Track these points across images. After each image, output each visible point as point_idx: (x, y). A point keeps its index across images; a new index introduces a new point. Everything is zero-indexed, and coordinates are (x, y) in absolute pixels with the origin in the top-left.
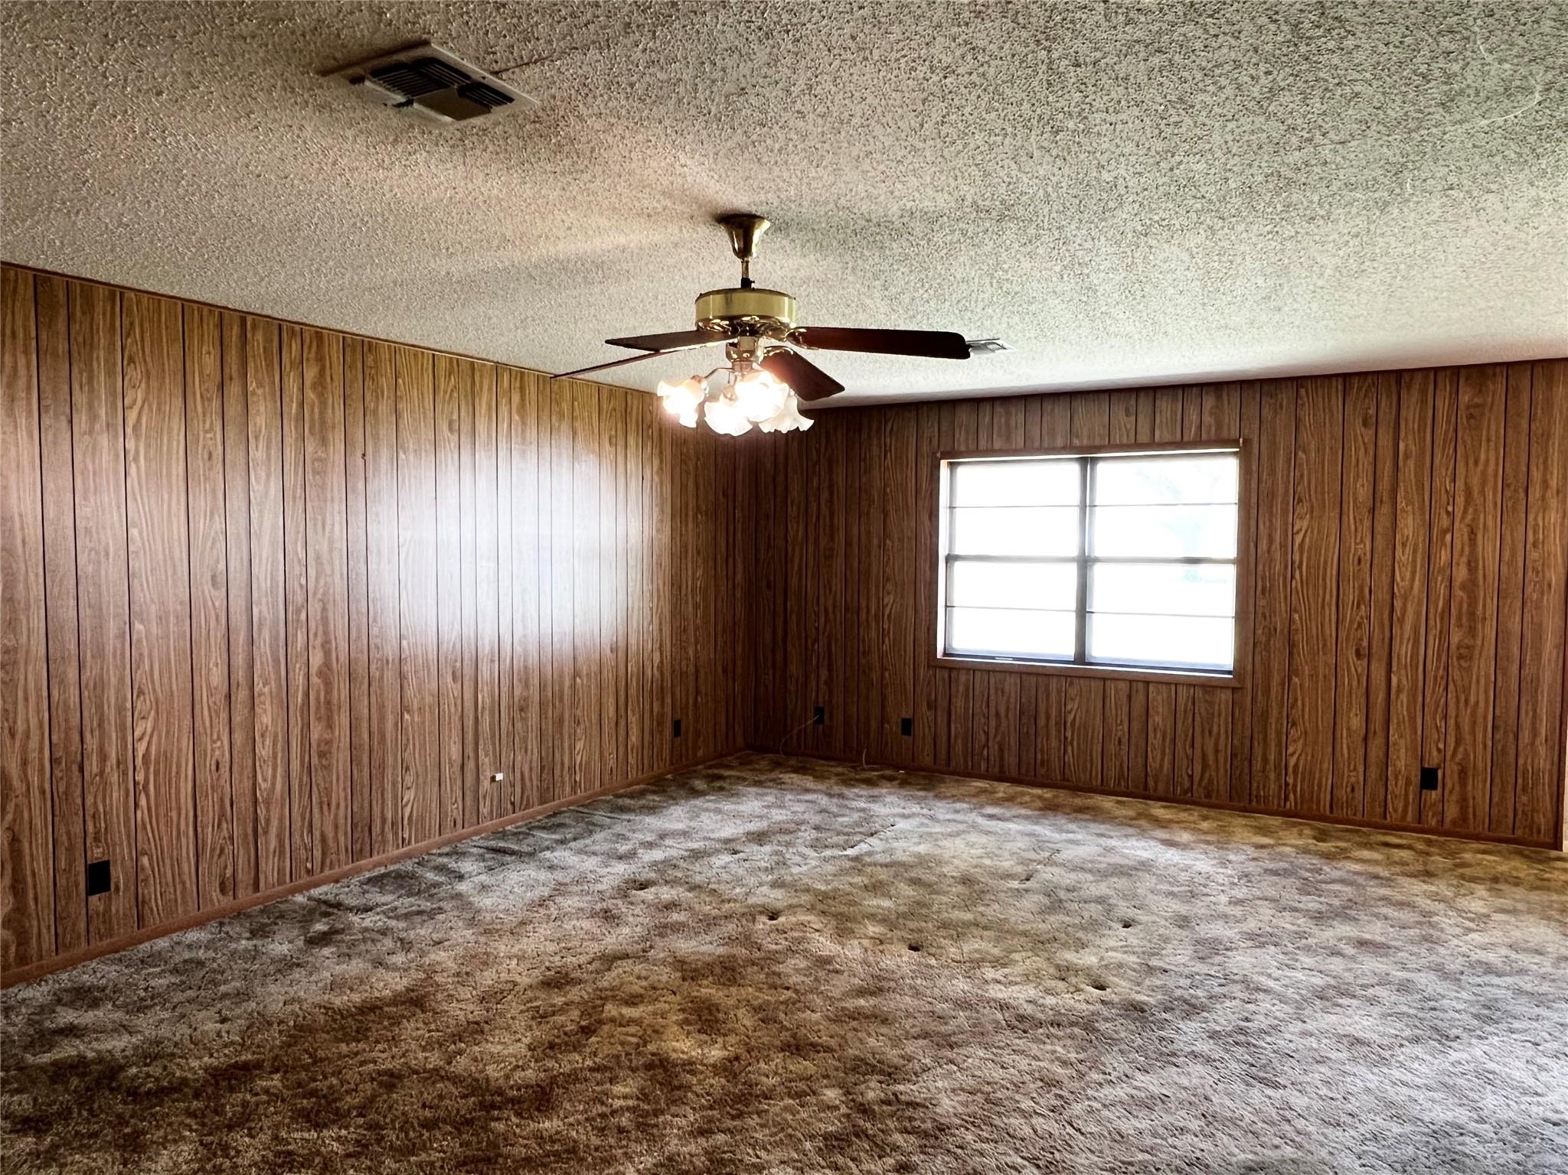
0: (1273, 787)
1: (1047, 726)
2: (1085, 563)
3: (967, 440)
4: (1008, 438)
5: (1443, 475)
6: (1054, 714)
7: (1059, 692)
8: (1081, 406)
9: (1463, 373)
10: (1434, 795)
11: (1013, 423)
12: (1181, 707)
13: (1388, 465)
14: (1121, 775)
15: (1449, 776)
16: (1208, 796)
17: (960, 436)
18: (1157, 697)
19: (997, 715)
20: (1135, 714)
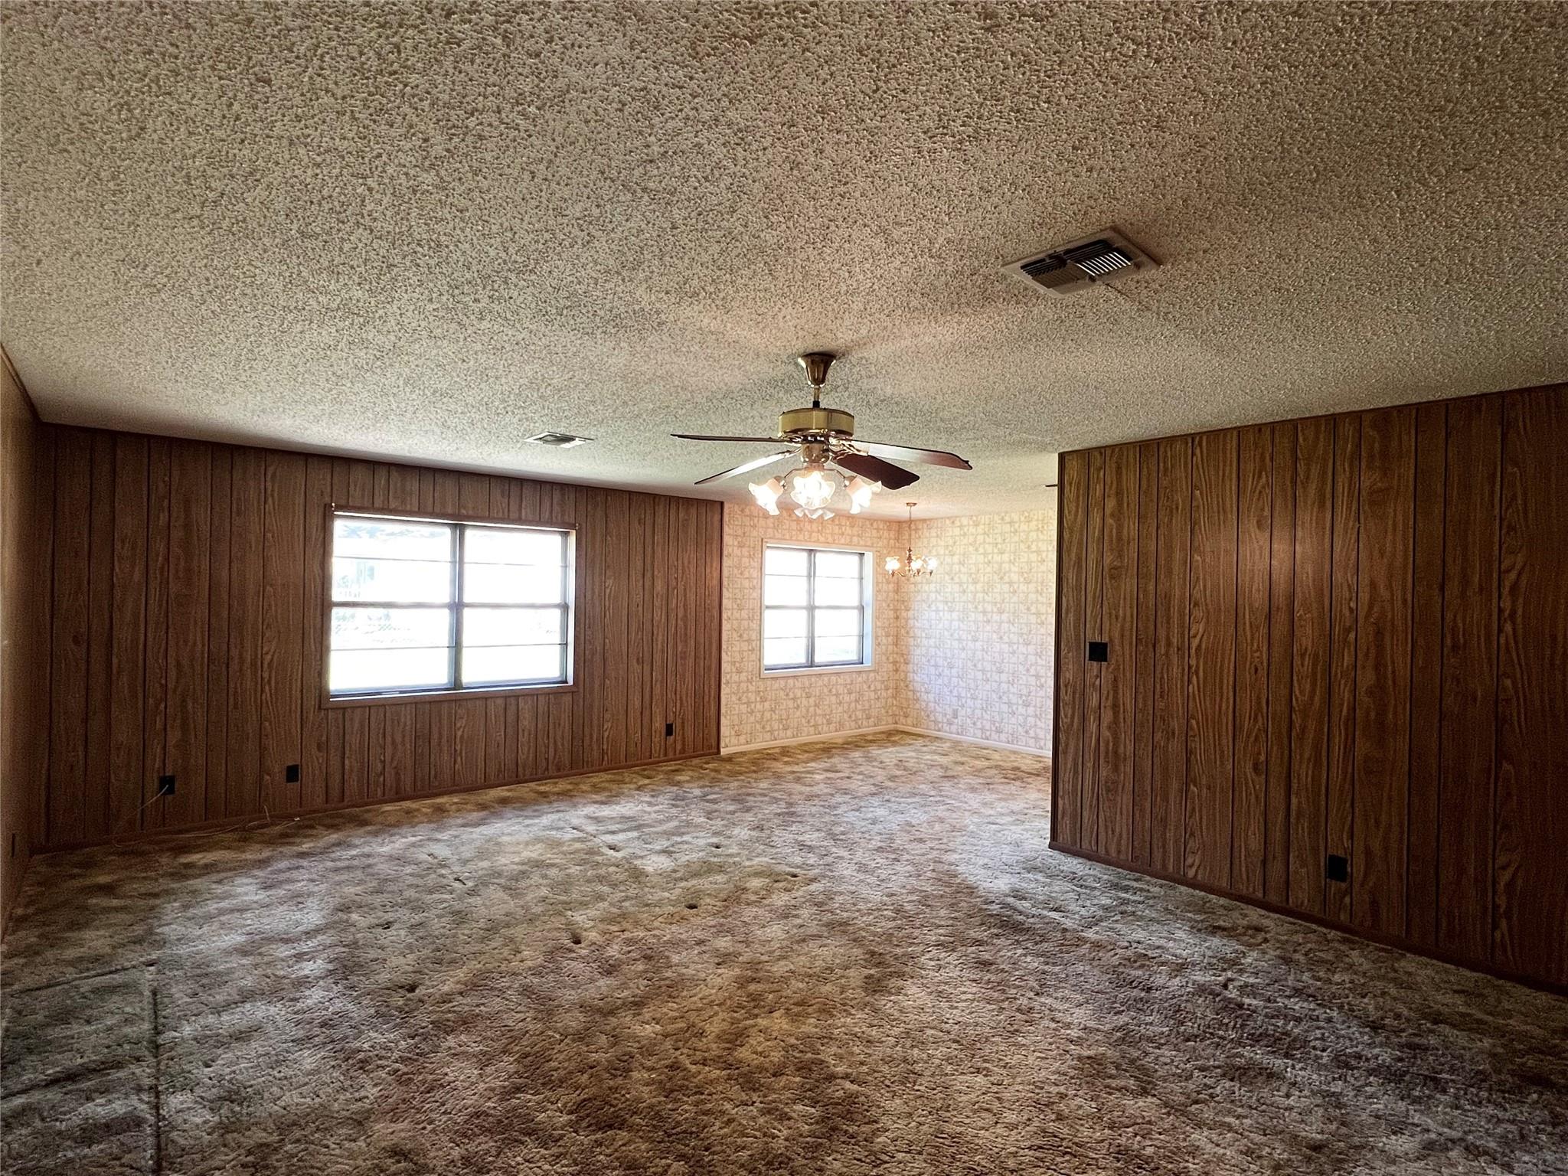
0: (595, 753)
1: (439, 744)
2: (457, 607)
3: (363, 496)
4: (403, 502)
5: (673, 557)
6: (445, 733)
7: (450, 713)
8: (467, 484)
9: (681, 501)
10: (672, 737)
11: (408, 488)
12: (540, 710)
13: (650, 549)
14: (499, 771)
15: (677, 728)
16: (559, 770)
17: (356, 493)
18: (525, 707)
19: (393, 742)
20: (509, 720)
